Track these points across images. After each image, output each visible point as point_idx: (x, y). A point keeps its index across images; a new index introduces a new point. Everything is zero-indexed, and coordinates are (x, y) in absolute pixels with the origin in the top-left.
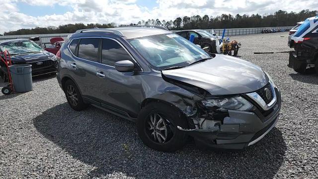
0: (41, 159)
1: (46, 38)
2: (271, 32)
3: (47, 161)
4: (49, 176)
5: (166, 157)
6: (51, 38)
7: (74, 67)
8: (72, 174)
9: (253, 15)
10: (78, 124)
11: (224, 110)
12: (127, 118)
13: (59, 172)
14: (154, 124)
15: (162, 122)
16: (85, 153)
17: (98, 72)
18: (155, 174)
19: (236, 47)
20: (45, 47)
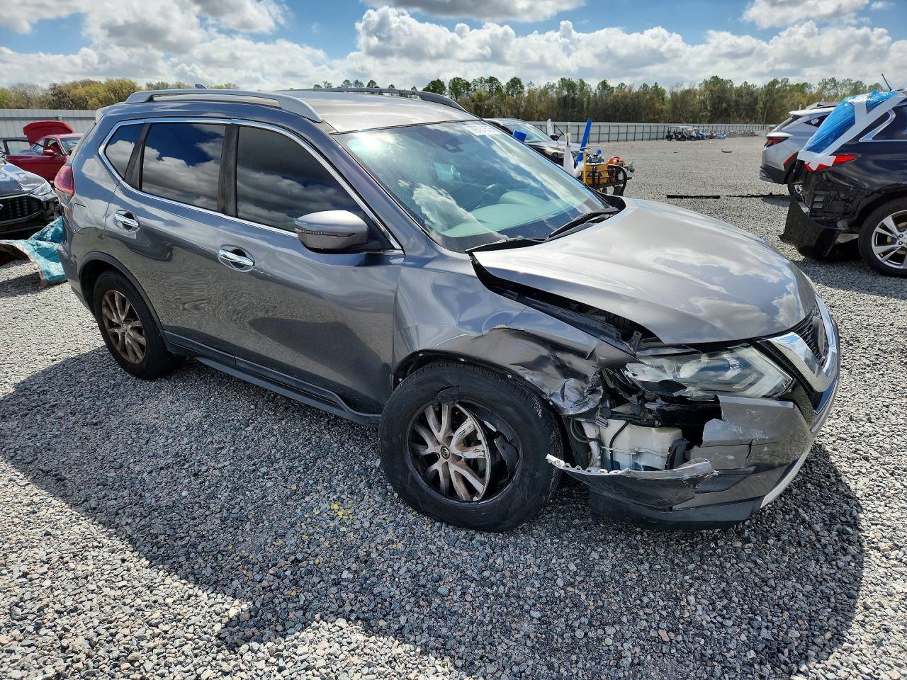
0: (25, 575)
1: (9, 123)
2: (691, 138)
3: (47, 583)
4: (64, 649)
5: (489, 551)
6: (25, 124)
7: (127, 227)
8: (154, 636)
9: (645, 85)
10: (153, 430)
11: (701, 394)
12: (336, 411)
13: (101, 629)
14: (440, 436)
15: (475, 432)
16: (194, 546)
17: (223, 247)
18: (464, 622)
19: (621, 177)
20: (7, 152)
